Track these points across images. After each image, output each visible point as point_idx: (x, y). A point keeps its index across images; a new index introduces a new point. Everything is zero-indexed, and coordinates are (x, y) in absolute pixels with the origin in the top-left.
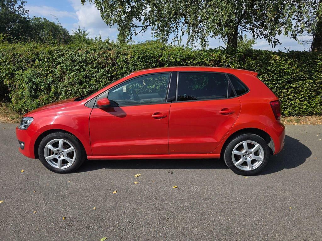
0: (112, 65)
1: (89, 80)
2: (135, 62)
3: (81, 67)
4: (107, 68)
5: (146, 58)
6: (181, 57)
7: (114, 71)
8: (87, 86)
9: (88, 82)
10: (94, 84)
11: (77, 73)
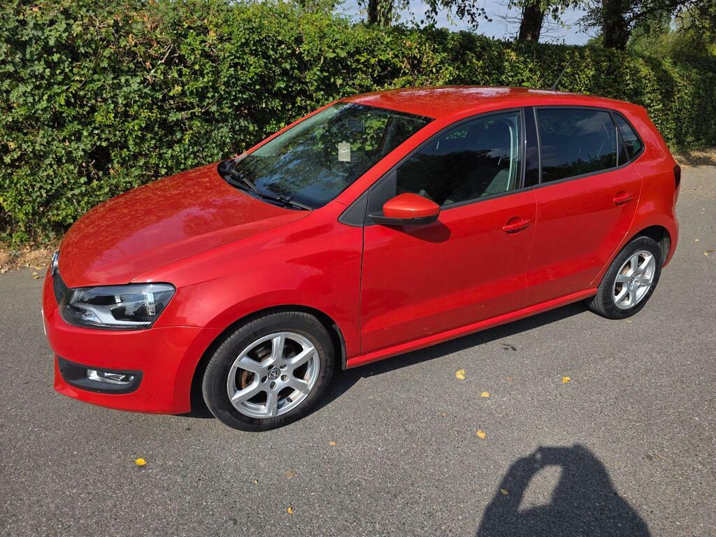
0: (166, 63)
1: (88, 113)
2: (236, 57)
3: (52, 65)
4: (154, 75)
5: (265, 44)
6: (346, 44)
7: (175, 82)
8: (85, 133)
9: (86, 120)
10: (109, 126)
11: (37, 87)
